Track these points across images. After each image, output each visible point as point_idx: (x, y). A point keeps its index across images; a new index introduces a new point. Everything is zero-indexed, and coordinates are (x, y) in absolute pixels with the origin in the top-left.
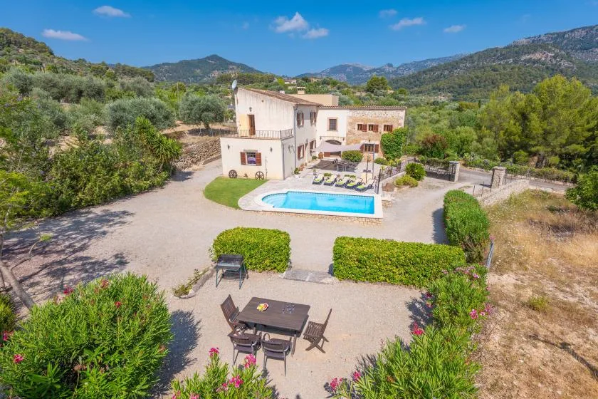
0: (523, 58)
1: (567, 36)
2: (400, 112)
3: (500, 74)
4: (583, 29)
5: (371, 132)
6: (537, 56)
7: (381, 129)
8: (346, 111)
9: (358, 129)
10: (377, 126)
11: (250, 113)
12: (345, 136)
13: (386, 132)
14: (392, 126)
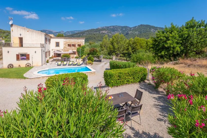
0: (101, 32)
1: (109, 27)
2: (83, 40)
3: (96, 36)
4: (112, 26)
5: (73, 47)
6: (104, 32)
7: (77, 46)
8: (63, 39)
9: (68, 46)
10: (75, 45)
11: (20, 37)
12: (63, 49)
13: (78, 47)
14: (80, 45)
